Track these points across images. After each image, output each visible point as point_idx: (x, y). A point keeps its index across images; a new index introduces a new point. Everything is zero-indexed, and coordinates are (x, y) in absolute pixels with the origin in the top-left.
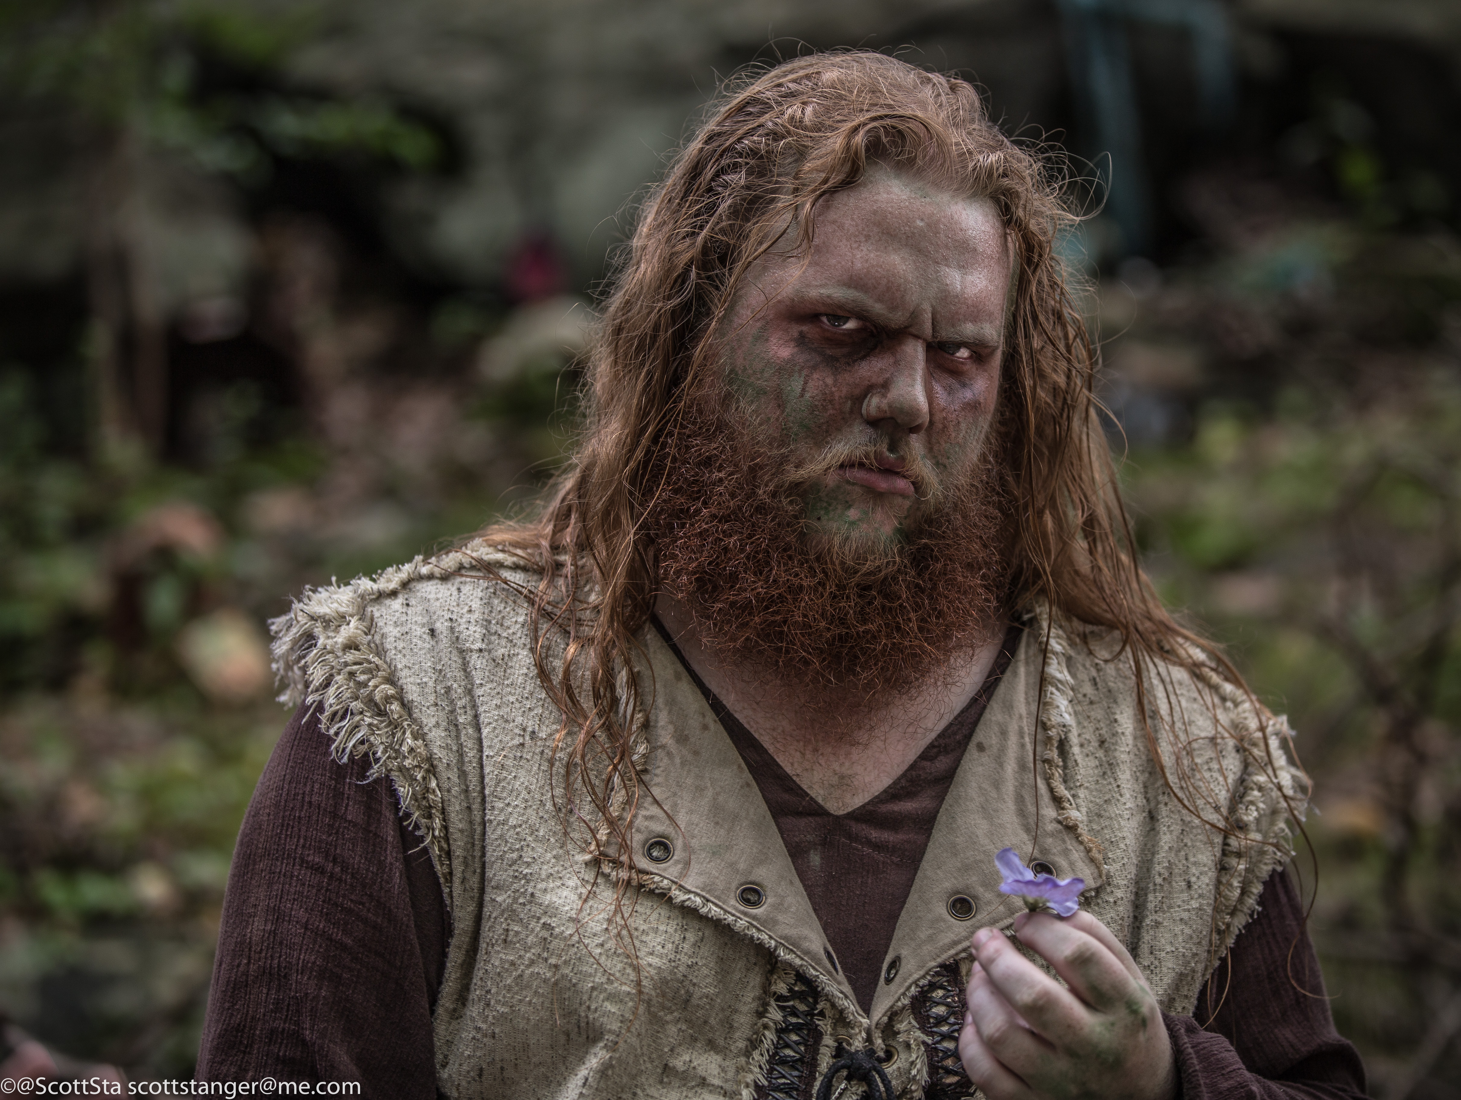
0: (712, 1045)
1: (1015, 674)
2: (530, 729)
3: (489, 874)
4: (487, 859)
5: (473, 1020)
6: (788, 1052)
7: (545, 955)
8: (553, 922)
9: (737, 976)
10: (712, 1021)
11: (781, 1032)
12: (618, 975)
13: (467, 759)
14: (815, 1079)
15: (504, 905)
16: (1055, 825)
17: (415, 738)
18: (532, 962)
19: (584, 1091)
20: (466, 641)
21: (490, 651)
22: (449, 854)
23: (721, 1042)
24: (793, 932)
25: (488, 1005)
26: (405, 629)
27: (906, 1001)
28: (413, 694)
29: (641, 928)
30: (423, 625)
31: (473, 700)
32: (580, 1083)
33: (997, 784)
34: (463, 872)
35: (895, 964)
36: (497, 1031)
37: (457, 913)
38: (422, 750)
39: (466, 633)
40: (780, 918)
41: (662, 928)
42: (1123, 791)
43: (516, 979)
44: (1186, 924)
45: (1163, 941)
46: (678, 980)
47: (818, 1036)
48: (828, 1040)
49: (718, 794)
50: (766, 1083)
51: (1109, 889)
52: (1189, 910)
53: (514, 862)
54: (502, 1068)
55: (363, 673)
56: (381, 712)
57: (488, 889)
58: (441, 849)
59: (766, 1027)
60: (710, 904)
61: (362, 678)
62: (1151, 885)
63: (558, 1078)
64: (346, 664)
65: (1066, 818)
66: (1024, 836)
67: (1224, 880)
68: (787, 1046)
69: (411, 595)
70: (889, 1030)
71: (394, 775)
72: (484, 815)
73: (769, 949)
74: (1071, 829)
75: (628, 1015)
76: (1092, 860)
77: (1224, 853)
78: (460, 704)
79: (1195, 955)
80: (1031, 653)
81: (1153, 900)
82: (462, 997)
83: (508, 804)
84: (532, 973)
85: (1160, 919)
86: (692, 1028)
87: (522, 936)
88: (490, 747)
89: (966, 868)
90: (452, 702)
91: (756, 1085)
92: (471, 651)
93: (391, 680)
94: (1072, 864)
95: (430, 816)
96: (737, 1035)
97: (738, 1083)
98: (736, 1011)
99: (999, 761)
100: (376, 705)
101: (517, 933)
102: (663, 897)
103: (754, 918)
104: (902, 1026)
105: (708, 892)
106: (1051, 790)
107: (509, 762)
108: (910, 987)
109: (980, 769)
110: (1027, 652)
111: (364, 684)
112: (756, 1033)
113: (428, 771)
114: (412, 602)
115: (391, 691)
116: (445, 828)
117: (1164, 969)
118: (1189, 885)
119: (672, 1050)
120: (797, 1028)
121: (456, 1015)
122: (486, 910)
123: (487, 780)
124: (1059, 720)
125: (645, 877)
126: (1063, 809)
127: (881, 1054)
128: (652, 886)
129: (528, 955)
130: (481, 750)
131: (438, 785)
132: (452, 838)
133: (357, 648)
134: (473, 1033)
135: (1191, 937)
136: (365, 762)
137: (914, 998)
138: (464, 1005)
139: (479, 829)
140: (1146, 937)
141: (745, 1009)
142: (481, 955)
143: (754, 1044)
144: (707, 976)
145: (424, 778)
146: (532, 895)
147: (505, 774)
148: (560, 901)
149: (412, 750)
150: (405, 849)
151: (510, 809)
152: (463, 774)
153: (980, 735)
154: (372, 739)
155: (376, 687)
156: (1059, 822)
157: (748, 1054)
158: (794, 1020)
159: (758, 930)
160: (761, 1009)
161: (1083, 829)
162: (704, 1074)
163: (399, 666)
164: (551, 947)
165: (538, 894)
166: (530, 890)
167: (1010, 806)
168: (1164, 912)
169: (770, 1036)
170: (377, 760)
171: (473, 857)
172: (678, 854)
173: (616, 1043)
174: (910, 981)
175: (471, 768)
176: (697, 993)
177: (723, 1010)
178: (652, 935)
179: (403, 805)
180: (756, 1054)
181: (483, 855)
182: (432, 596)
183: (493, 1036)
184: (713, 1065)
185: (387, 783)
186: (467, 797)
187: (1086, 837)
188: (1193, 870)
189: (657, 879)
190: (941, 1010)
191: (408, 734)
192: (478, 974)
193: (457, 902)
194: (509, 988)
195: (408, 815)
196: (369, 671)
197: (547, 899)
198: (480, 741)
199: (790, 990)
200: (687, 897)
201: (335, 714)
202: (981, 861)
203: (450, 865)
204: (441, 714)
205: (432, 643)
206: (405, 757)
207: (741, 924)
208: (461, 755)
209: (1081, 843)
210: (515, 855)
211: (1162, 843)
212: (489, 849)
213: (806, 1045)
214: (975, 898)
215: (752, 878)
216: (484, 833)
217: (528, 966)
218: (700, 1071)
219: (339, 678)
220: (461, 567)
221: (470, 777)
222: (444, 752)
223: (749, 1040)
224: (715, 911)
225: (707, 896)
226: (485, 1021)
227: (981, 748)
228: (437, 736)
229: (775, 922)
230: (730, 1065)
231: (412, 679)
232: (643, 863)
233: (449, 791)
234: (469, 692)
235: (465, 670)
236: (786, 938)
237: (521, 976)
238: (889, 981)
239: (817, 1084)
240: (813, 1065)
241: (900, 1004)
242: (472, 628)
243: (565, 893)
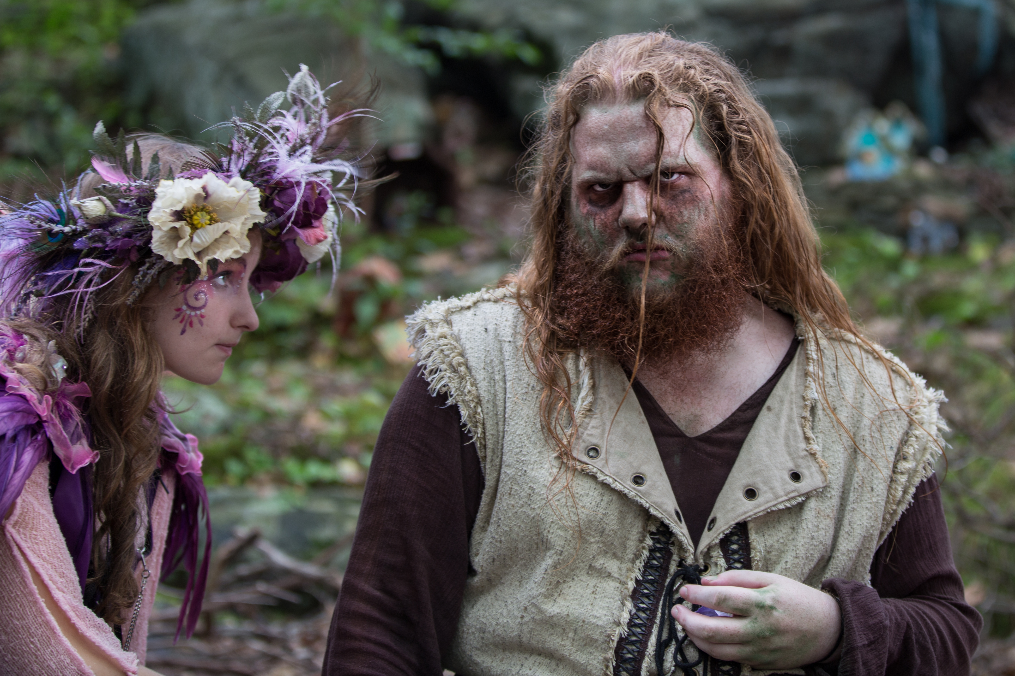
0: (615, 556)
1: (792, 370)
2: (531, 385)
3: (505, 458)
4: (504, 450)
5: (491, 532)
6: (655, 562)
7: (529, 503)
8: (535, 486)
9: (629, 521)
10: (615, 543)
11: (651, 551)
12: (566, 516)
13: (498, 398)
14: (667, 577)
15: (511, 475)
16: (806, 453)
17: (472, 385)
18: (523, 506)
19: (545, 576)
20: (503, 336)
21: (515, 342)
22: (485, 446)
23: (620, 554)
24: (658, 500)
25: (499, 526)
26: (472, 328)
27: (717, 541)
28: (472, 362)
29: (580, 493)
30: (482, 326)
31: (503, 367)
32: (543, 572)
33: (776, 429)
34: (492, 456)
35: (713, 521)
36: (503, 539)
37: (488, 477)
38: (474, 392)
39: (503, 332)
40: (653, 492)
41: (591, 493)
42: (842, 438)
43: (514, 514)
44: (869, 510)
45: (856, 518)
46: (597, 521)
47: (670, 554)
48: (675, 558)
49: (627, 426)
50: (641, 578)
51: (828, 490)
52: (871, 503)
53: (517, 454)
54: (504, 559)
55: (448, 350)
56: (455, 371)
57: (503, 466)
58: (481, 443)
59: (644, 548)
60: (617, 483)
61: (447, 352)
62: (852, 488)
63: (532, 566)
64: (440, 345)
65: (811, 449)
66: (787, 457)
67: (893, 487)
68: (654, 559)
69: (478, 309)
70: (707, 555)
71: (460, 404)
72: (504, 428)
73: (645, 508)
74: (813, 455)
75: (569, 538)
76: (823, 472)
77: (894, 472)
78: (497, 369)
79: (872, 526)
80: (801, 359)
81: (852, 496)
82: (487, 521)
83: (517, 423)
84: (522, 512)
85: (855, 507)
86: (605, 546)
87: (519, 492)
88: (510, 393)
89: (755, 473)
90: (493, 368)
91: (636, 579)
92: (505, 341)
93: (462, 355)
94: (811, 474)
95: (476, 427)
96: (628, 551)
97: (627, 577)
98: (628, 539)
99: (778, 417)
100: (453, 367)
101: (516, 490)
102: (594, 477)
103: (639, 491)
104: (714, 554)
105: (617, 476)
106: (804, 433)
107: (519, 401)
108: (719, 534)
109: (768, 420)
110: (799, 358)
111: (447, 356)
112: (638, 551)
113: (477, 403)
114: (478, 313)
115: (461, 360)
116: (484, 433)
117: (856, 534)
118: (872, 489)
119: (594, 557)
120: (659, 550)
121: (484, 529)
122: (502, 477)
123: (507, 410)
124: (812, 396)
125: (585, 466)
126: (810, 444)
127: (702, 568)
128: (588, 471)
129: (521, 502)
130: (505, 394)
131: (482, 411)
132: (487, 438)
133: (446, 338)
134: (491, 540)
135: (871, 517)
136: (443, 397)
137: (722, 540)
138: (488, 524)
139: (501, 435)
140: (848, 516)
141: (633, 538)
142: (498, 500)
143: (637, 556)
144: (613, 520)
145: (475, 407)
146: (525, 471)
147: (516, 407)
148: (540, 476)
149: (469, 392)
150: (462, 442)
151: (517, 426)
152: (495, 406)
153: (769, 402)
154: (450, 384)
155: (454, 357)
156: (807, 451)
157: (633, 562)
158: (658, 545)
159: (641, 498)
160: (641, 539)
161: (819, 455)
162: (610, 571)
163: (467, 347)
164: (533, 499)
165: (528, 471)
166: (525, 469)
167: (782, 441)
168: (858, 503)
169: (646, 553)
170: (451, 396)
171: (498, 449)
172: (603, 455)
173: (562, 552)
174: (720, 531)
175: (500, 403)
176: (608, 528)
177: (621, 538)
178: (585, 497)
179: (463, 420)
180: (638, 562)
181: (502, 449)
182: (488, 311)
183: (501, 542)
184: (615, 567)
185: (455, 408)
186: (497, 418)
187: (820, 459)
188: (875, 481)
189: (590, 467)
190: (735, 547)
191: (468, 383)
192: (495, 509)
193: (488, 471)
194: (510, 518)
195: (465, 425)
196: (452, 349)
197: (532, 474)
198: (505, 389)
199: (658, 530)
200: (605, 478)
201: (432, 371)
202: (763, 470)
203: (485, 452)
204: (486, 374)
205: (486, 336)
206: (466, 395)
207: (632, 494)
208: (495, 396)
209: (818, 463)
210: (518, 450)
211: (860, 467)
212: (505, 445)
213: (664, 559)
214: (758, 489)
215: (640, 471)
216: (503, 437)
217: (520, 508)
218: (609, 569)
219: (435, 352)
220: (505, 296)
221: (499, 408)
222: (487, 394)
223: (635, 554)
224: (619, 487)
225: (616, 478)
226: (497, 534)
227: (769, 409)
228: (483, 386)
229: (650, 494)
230: (624, 566)
231: (473, 355)
232: (585, 459)
233: (487, 414)
234: (502, 363)
235: (501, 352)
236: (655, 503)
237: (516, 512)
238: (710, 529)
239: (668, 580)
240: (667, 569)
241: (714, 542)
242: (507, 329)
243: (543, 472)
